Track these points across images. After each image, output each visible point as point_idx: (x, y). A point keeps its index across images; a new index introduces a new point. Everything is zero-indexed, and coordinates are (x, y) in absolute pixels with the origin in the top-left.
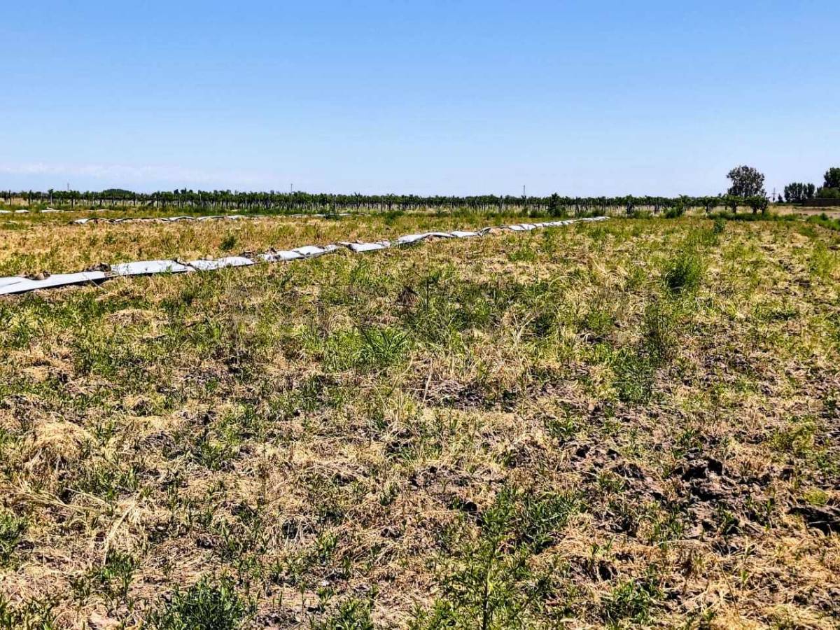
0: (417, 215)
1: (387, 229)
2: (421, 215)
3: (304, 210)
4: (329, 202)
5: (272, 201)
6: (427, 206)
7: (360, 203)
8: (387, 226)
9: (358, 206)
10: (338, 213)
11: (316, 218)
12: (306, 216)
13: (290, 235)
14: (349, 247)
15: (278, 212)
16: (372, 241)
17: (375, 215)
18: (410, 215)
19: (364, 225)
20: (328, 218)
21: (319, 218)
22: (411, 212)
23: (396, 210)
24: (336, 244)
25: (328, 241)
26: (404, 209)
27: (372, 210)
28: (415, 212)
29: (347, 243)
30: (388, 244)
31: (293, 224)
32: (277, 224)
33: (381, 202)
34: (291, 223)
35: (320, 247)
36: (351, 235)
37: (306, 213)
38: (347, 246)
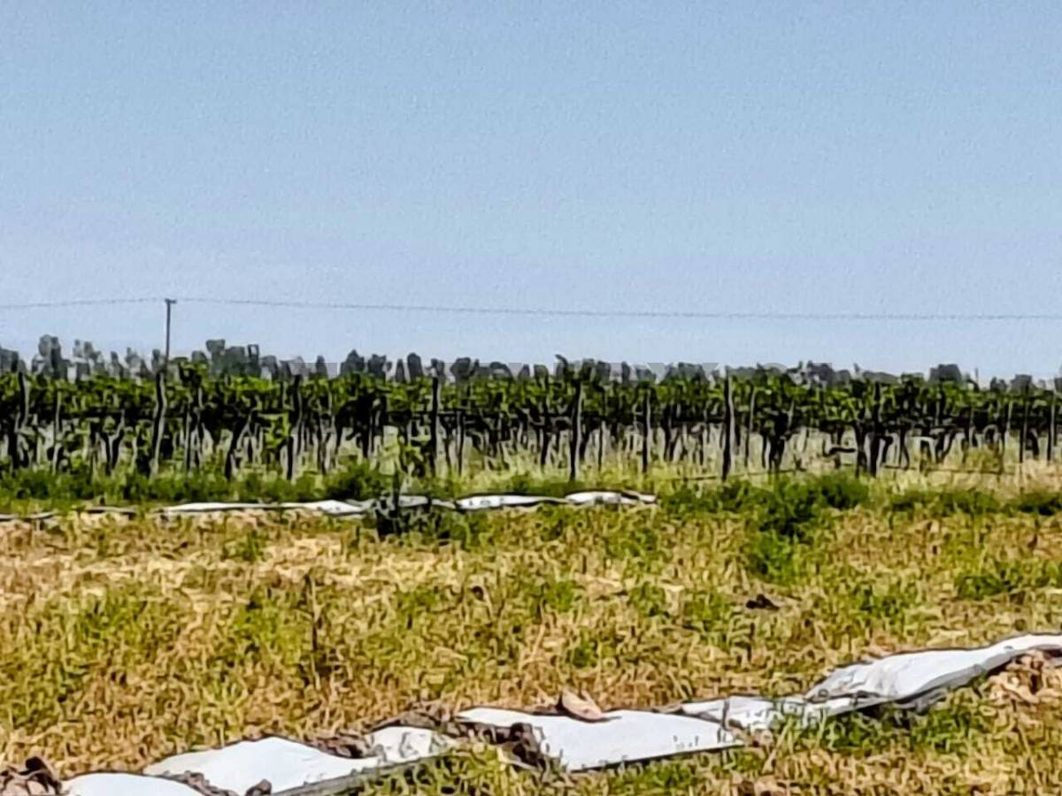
0: (949, 503)
1: (762, 603)
2: (973, 505)
3: (240, 474)
4: (402, 418)
5: (47, 416)
6: (1011, 444)
7: (592, 422)
8: (759, 587)
9: (578, 449)
10: (450, 490)
11: (313, 527)
12: (251, 513)
13: (149, 651)
14: (515, 738)
15: (83, 489)
16: (663, 697)
17: (681, 502)
18: (904, 505)
19: (613, 579)
20: (389, 526)
21: (332, 523)
22: (908, 481)
23: (819, 468)
24: (436, 724)
25: (385, 701)
26: (868, 465)
27: (664, 473)
28: (939, 479)
29: (503, 719)
30: (753, 713)
31: (166, 571)
32: (71, 569)
33: (722, 419)
34: (157, 563)
35: (328, 746)
36: (529, 654)
37: (252, 490)
38: (497, 737)
